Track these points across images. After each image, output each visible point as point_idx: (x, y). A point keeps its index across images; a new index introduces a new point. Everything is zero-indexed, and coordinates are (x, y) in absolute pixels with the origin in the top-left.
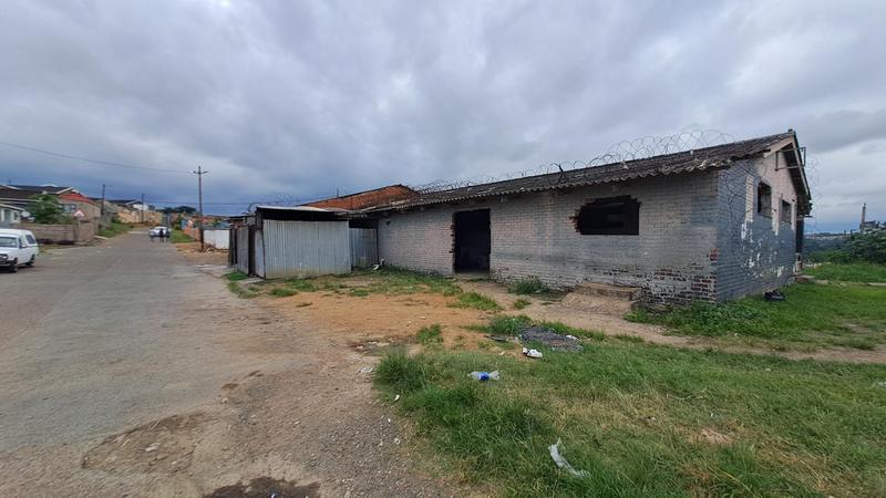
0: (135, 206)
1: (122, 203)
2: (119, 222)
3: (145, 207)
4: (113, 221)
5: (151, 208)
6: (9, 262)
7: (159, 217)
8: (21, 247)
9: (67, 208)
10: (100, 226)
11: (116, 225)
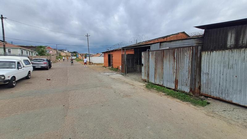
0: (64, 51)
1: (61, 50)
2: (61, 56)
3: (67, 51)
4: (60, 55)
5: (68, 51)
6: (8, 81)
7: (70, 54)
8: (18, 68)
9: (48, 51)
10: (57, 57)
11: (61, 57)
